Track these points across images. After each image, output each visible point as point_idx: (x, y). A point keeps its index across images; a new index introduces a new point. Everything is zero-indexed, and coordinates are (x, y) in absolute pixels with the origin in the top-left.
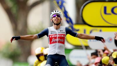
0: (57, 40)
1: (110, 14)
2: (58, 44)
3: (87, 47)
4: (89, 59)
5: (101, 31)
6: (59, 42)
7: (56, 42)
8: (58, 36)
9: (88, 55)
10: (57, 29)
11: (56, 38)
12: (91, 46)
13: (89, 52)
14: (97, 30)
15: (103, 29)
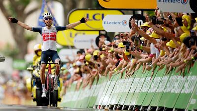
0: (50, 38)
1: (91, 20)
2: (50, 42)
3: (73, 47)
4: (74, 57)
5: (84, 34)
6: (52, 39)
7: (48, 39)
8: (50, 34)
9: (73, 54)
10: (49, 29)
11: (48, 36)
12: (76, 46)
13: (75, 51)
14: (80, 33)
15: (86, 32)
